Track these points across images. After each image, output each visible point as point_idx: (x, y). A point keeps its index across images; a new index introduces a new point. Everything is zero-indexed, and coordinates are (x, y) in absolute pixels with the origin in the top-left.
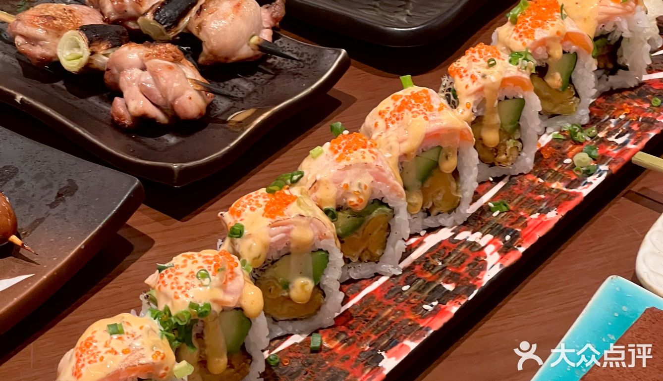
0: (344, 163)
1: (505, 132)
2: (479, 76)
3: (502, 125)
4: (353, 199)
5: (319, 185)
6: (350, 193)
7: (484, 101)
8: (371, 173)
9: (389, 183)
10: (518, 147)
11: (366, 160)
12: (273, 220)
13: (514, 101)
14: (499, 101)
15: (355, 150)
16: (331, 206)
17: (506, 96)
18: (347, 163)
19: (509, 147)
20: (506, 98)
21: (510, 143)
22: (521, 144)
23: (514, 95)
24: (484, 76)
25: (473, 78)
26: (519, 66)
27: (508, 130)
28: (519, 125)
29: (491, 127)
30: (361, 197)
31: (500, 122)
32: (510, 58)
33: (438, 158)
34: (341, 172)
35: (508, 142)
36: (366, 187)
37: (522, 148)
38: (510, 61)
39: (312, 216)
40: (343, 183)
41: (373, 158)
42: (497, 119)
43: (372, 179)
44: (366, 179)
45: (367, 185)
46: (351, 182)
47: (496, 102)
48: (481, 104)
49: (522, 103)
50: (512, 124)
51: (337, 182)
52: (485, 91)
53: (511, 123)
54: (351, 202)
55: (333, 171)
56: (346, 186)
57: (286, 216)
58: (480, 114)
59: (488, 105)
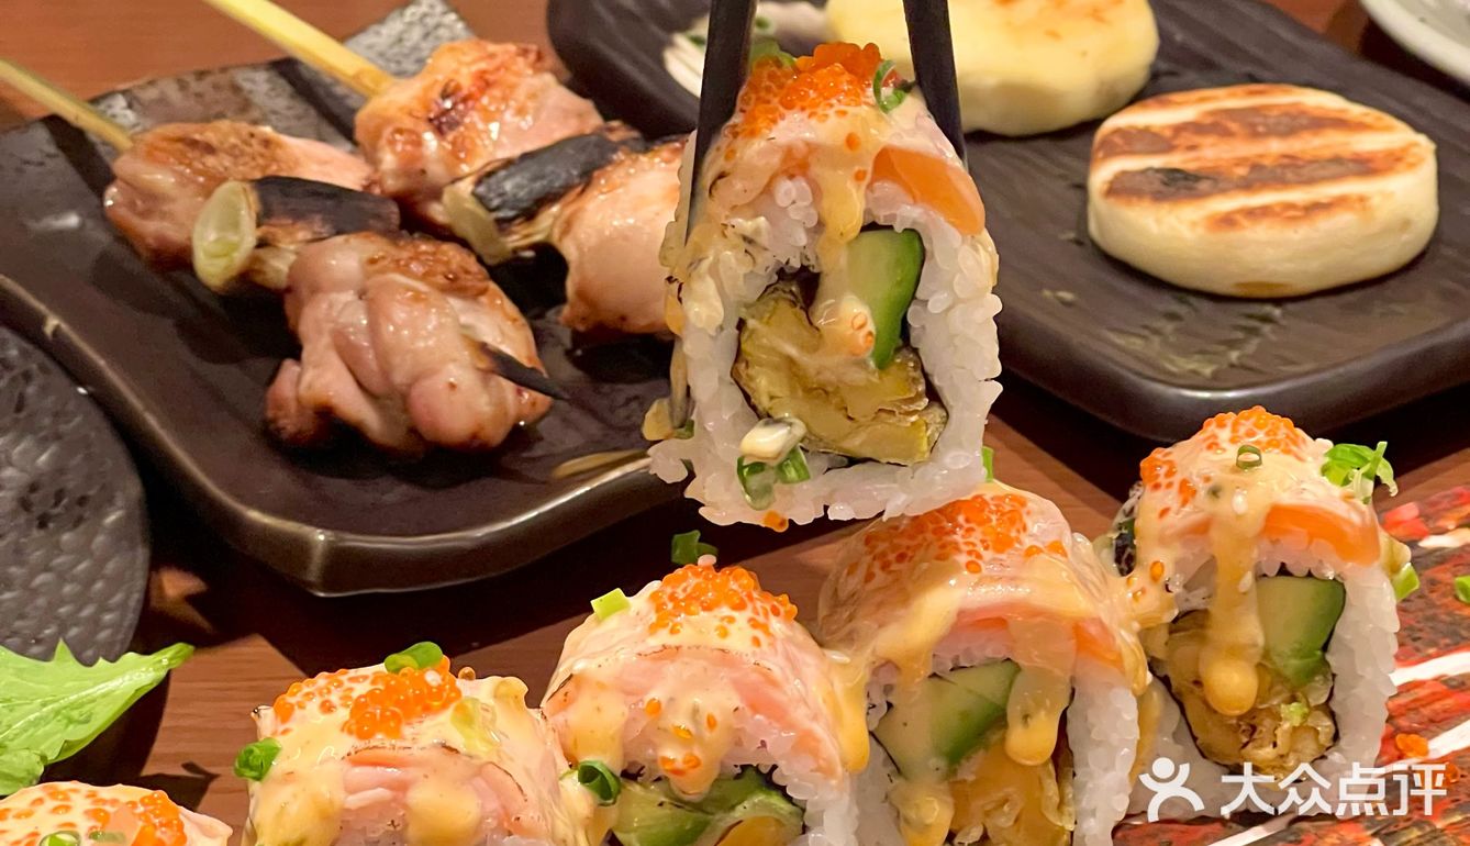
0: (663, 638)
1: (1279, 677)
2: (1202, 489)
3: (1266, 654)
4: (672, 753)
5: (578, 687)
6: (665, 730)
7: (1210, 566)
8: (738, 685)
9: (790, 726)
10: (1317, 732)
11: (727, 643)
12: (361, 744)
13: (1309, 585)
14: (1261, 576)
15: (708, 608)
16: (606, 760)
17: (1283, 565)
18: (673, 641)
19: (1286, 726)
20: (1283, 571)
21: (1293, 714)
22: (1328, 722)
23: (1312, 566)
24: (1215, 492)
25: (1187, 491)
26: (1348, 489)
27: (1288, 672)
28: (1327, 664)
29: (1235, 652)
30: (697, 752)
31: (1261, 641)
32: (1327, 460)
33: (1007, 698)
34: (646, 664)
35: (1285, 710)
36: (712, 723)
37: (1336, 737)
38: (1325, 471)
39: (485, 759)
40: (647, 698)
41: (756, 641)
42: (1250, 630)
43: (736, 701)
44: (719, 700)
45: (719, 719)
46: (672, 700)
47: (1248, 579)
48: (1203, 574)
49: (1336, 597)
50: (1302, 658)
51: (629, 692)
52: (1214, 534)
53: (1300, 653)
54: (666, 760)
55: (626, 655)
56: (656, 708)
57: (403, 738)
58: (1196, 602)
59: (1222, 579)
